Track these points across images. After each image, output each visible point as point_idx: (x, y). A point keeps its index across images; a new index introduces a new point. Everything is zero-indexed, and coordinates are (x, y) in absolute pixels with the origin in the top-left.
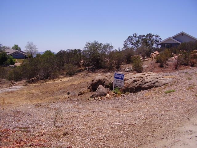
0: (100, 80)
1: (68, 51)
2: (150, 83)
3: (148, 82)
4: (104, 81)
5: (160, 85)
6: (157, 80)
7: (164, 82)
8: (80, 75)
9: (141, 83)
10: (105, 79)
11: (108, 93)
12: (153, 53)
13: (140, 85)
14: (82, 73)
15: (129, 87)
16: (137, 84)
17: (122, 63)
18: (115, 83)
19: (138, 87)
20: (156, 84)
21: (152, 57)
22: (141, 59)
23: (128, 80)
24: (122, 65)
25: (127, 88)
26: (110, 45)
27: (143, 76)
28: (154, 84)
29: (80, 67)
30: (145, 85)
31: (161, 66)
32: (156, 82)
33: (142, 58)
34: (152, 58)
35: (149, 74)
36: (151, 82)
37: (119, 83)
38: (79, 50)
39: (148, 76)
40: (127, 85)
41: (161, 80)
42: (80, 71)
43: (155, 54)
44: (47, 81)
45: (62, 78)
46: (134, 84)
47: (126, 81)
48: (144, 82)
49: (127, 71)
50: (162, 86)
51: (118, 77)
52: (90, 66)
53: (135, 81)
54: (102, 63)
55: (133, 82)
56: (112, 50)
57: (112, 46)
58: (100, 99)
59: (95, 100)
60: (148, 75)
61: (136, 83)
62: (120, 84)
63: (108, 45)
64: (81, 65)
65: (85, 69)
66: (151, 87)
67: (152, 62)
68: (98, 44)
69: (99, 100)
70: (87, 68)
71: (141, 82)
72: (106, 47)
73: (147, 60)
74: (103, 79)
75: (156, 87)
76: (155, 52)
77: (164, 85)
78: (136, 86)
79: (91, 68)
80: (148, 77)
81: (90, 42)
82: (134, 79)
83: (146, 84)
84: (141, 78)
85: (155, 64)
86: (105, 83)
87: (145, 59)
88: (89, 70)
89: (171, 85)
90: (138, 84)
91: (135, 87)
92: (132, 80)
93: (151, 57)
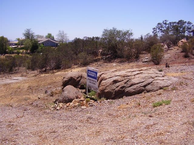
0: (72, 78)
1: (85, 39)
2: (138, 85)
3: (135, 84)
4: (79, 79)
5: (155, 89)
6: (151, 80)
7: (162, 84)
8: (94, 65)
9: (125, 85)
10: (81, 77)
11: (77, 98)
12: (180, 41)
13: (122, 87)
14: (96, 63)
15: (106, 91)
16: (118, 87)
17: (144, 52)
18: (88, 83)
19: (119, 90)
20: (149, 87)
21: (179, 45)
22: (164, 47)
23: (106, 79)
24: (143, 54)
25: (103, 91)
26: (130, 32)
27: (129, 74)
28: (145, 86)
29: (97, 56)
30: (130, 88)
31: (186, 56)
32: (149, 84)
33: (166, 46)
34: (179, 47)
35: (141, 72)
36: (140, 84)
37: (92, 84)
38: (97, 38)
39: (138, 74)
40: (104, 87)
41: (157, 81)
42: (96, 61)
43: (182, 41)
44: (58, 71)
45: (74, 68)
46: (114, 87)
47: (103, 82)
48: (129, 83)
49: (146, 62)
50: (157, 90)
51: (91, 75)
52: (108, 55)
53: (115, 82)
54: (119, 52)
55: (114, 83)
56: (131, 37)
57: (132, 34)
58: (58, 108)
59: (52, 109)
60: (139, 72)
61: (117, 84)
62: (94, 85)
63: (128, 32)
64: (100, 53)
65: (102, 59)
66: (139, 92)
67: (178, 51)
68: (117, 31)
69: (57, 110)
70: (104, 58)
71: (125, 83)
72: (125, 34)
73: (172, 49)
74: (77, 77)
75: (148, 91)
76: (183, 40)
77: (161, 88)
78: (117, 89)
79: (108, 57)
80: (137, 76)
81: (108, 29)
82: (115, 78)
83: (132, 87)
84: (126, 78)
85: (179, 53)
86: (80, 83)
87: (171, 47)
88: (105, 60)
89: (173, 89)
90: (120, 87)
91: (114, 91)
92: (112, 81)
93: (177, 46)
